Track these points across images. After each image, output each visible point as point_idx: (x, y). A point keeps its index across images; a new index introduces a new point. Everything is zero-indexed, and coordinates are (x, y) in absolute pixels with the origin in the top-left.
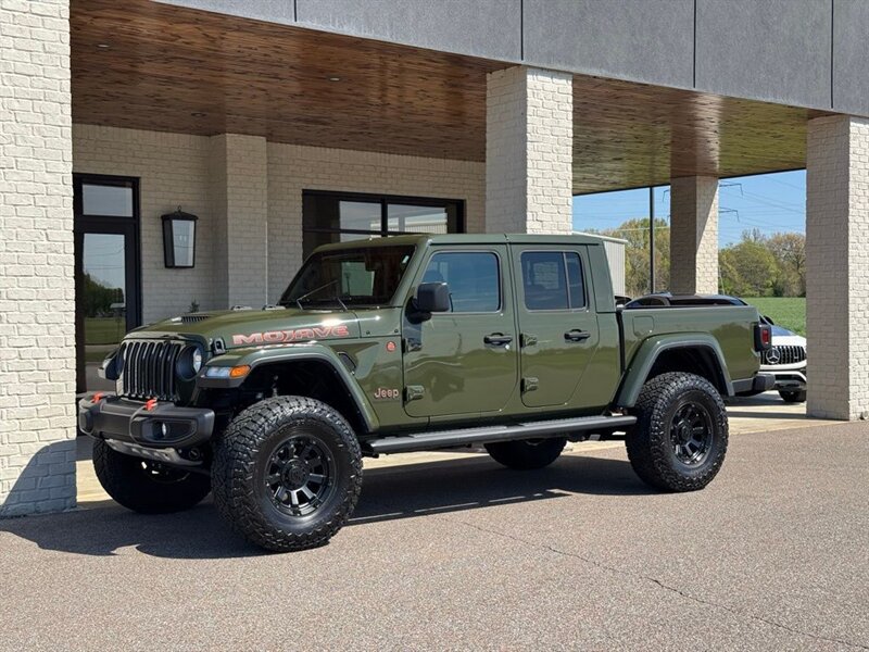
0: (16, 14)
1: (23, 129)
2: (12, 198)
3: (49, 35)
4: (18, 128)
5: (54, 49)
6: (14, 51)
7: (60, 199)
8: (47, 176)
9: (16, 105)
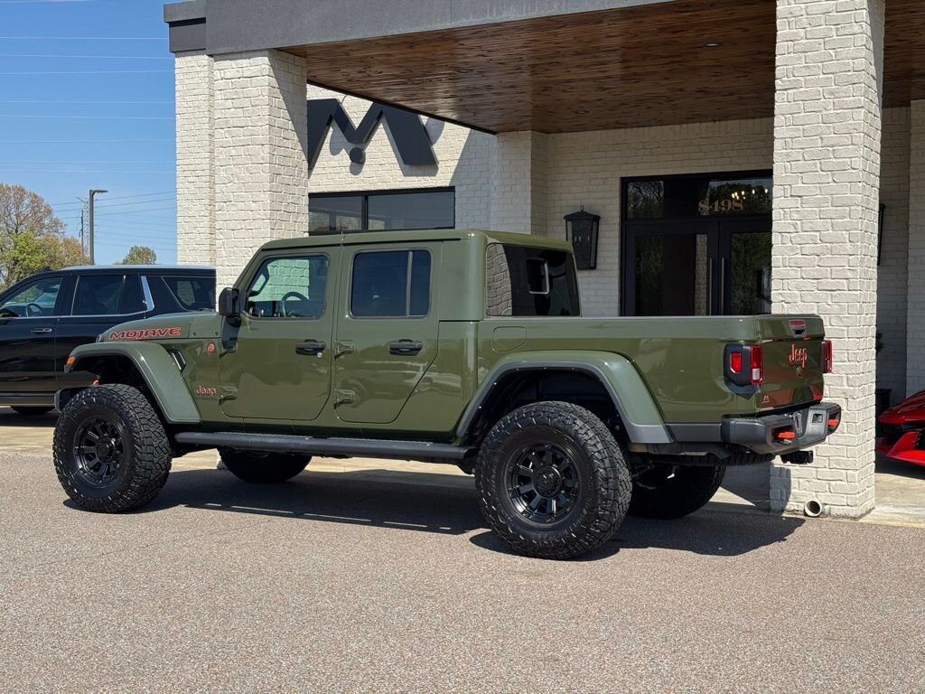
0: (233, 80)
1: (238, 170)
2: (232, 225)
3: (254, 91)
4: (235, 170)
5: (257, 103)
6: (232, 110)
7: (261, 222)
8: (253, 205)
9: (233, 152)
